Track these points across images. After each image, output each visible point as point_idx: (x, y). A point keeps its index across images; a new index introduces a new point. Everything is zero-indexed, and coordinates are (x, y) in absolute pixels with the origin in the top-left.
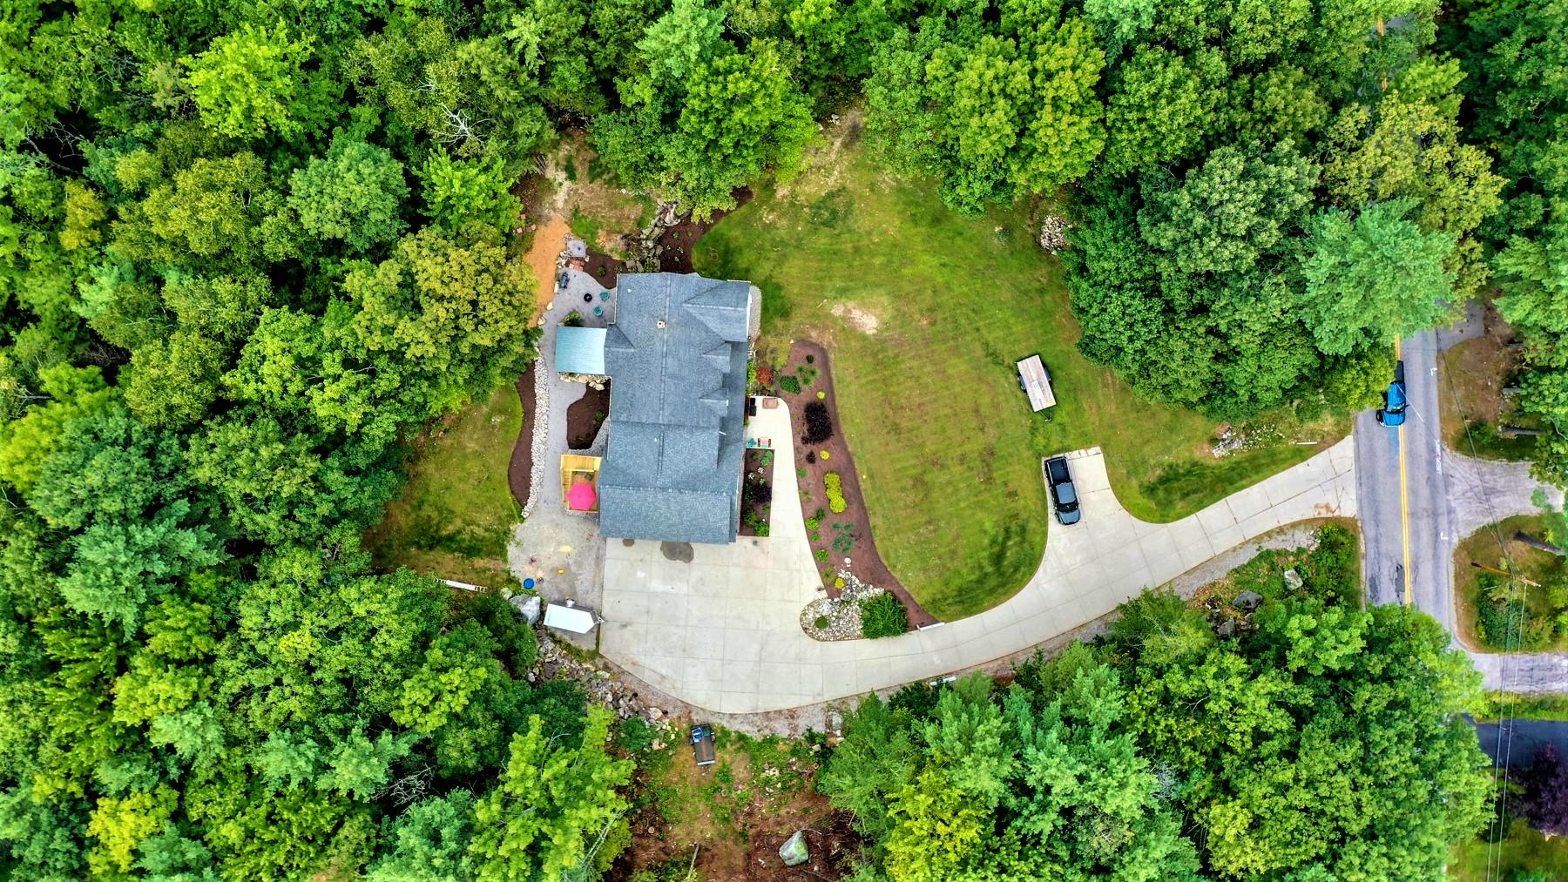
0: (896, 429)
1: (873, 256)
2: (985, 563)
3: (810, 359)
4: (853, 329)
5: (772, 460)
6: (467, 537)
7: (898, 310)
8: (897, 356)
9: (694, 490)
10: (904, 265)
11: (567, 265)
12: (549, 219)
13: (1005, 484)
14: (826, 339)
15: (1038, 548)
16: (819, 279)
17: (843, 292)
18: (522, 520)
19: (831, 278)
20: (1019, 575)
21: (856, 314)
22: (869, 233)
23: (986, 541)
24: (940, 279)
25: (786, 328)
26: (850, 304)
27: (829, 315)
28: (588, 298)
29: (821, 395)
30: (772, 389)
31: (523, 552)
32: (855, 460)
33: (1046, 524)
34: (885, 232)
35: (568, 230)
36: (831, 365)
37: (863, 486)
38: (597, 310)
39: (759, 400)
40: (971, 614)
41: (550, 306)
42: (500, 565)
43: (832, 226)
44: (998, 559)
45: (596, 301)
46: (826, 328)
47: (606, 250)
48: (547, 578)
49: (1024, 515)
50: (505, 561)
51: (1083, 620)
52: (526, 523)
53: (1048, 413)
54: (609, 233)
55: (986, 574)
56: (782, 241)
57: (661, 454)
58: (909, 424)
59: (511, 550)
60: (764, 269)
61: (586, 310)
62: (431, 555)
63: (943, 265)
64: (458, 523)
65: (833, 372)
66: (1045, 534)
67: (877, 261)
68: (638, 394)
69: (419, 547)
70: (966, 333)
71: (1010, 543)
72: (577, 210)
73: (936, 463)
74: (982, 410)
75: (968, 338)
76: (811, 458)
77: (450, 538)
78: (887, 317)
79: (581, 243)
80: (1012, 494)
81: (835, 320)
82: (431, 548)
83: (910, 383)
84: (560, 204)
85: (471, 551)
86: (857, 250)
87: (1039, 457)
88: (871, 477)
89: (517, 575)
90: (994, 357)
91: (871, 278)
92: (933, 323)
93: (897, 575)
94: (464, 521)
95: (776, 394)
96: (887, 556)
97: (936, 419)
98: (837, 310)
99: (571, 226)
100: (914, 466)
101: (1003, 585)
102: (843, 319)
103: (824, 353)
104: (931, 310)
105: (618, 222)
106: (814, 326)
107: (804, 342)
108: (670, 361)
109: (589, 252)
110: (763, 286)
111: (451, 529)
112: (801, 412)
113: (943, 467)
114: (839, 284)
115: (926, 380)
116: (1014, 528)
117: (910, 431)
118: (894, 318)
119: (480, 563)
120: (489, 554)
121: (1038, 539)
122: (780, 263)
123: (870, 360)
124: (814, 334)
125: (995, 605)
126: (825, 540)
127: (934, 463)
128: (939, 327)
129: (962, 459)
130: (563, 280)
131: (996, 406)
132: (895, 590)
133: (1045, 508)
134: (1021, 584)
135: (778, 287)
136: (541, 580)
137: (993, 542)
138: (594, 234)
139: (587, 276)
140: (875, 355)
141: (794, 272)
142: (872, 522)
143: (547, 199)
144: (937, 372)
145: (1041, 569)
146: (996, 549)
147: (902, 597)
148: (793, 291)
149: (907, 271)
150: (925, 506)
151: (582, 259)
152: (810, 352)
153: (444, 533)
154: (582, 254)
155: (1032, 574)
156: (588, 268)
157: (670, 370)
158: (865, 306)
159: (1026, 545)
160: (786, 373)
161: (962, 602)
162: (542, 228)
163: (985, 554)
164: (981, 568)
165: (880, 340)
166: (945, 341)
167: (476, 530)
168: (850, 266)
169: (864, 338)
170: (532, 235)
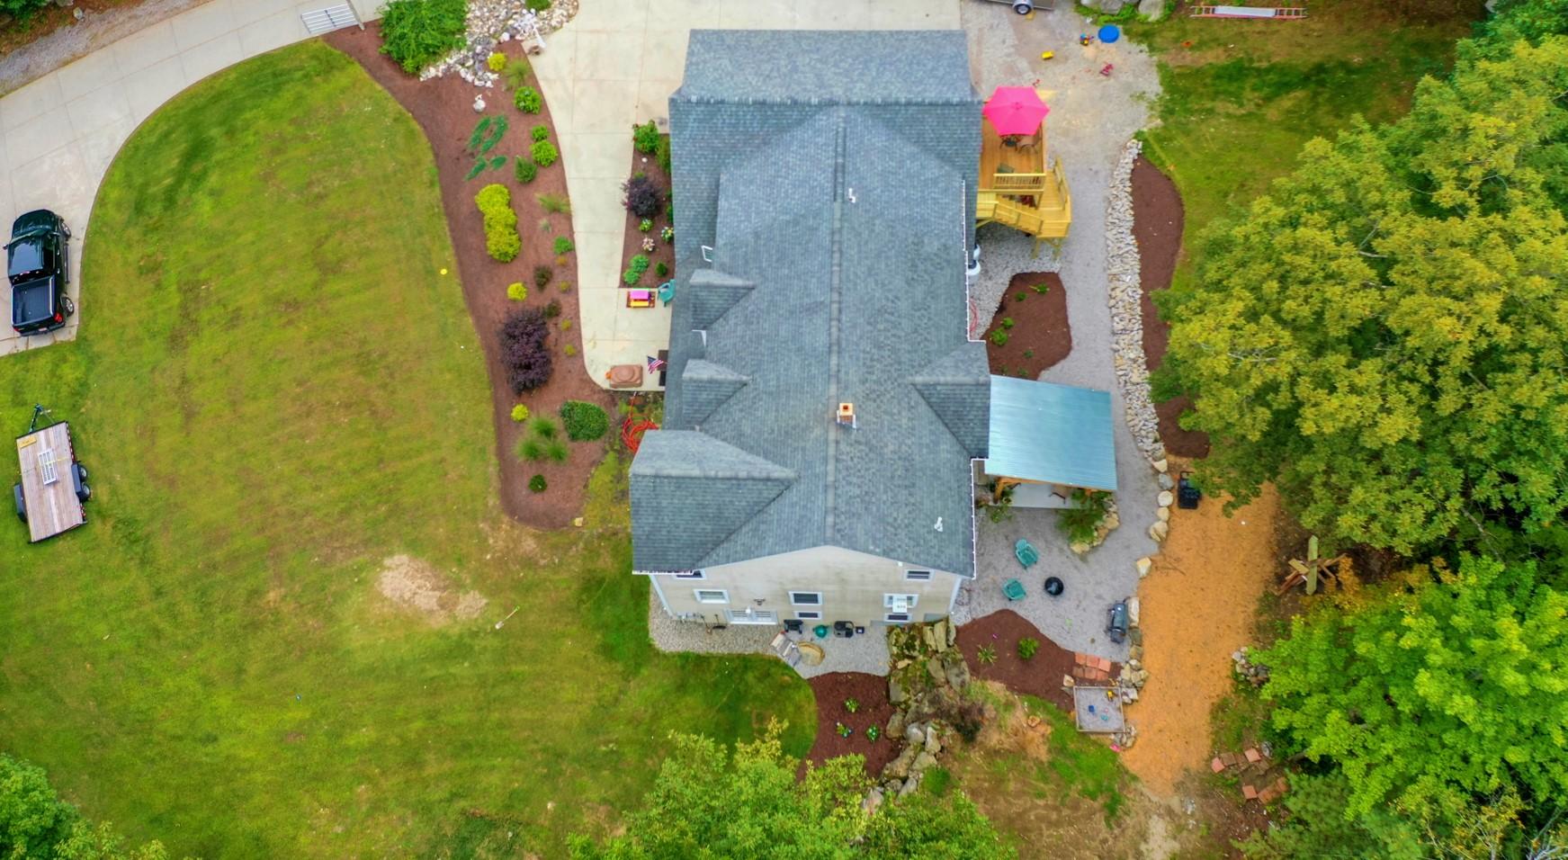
0: (364, 362)
1: (376, 746)
2: (221, 142)
3: (539, 484)
4: (437, 563)
5: (625, 266)
6: (1248, 94)
7: (331, 618)
8: (345, 513)
9: (762, 104)
10: (299, 731)
11: (1116, 669)
12: (1179, 787)
13: (159, 286)
14: (502, 536)
15: (118, 176)
16: (510, 678)
17: (459, 649)
18: (1138, 135)
19: (482, 682)
20: (163, 127)
21: (427, 599)
22: (377, 806)
23: (213, 180)
24: (223, 702)
25: (592, 552)
26: (440, 621)
27: (492, 592)
28: (1055, 587)
29: (519, 411)
30: (623, 408)
31: (1128, 86)
32: (460, 302)
33: (94, 218)
34: (338, 812)
35: (1126, 758)
36: (496, 483)
37: (449, 254)
38: (1028, 560)
39: (651, 382)
40: (263, 57)
41: (1144, 566)
42: (1169, 59)
43: (469, 817)
44: (197, 150)
45: (1033, 580)
46: (501, 562)
47: (1022, 706)
48: (1074, 46)
49: (134, 233)
50: (1161, 67)
51: (63, 72)
52: (1131, 131)
53: (39, 422)
54: (1020, 752)
55: (221, 124)
56: (596, 768)
57: (839, 170)
58: (336, 373)
59: (1153, 86)
60: (642, 693)
61: (1055, 558)
62: (1317, 56)
63: (211, 739)
64: (1272, 112)
65: (493, 469)
66: (101, 201)
67: (364, 735)
68: (899, 282)
69: (1345, 66)
70: (184, 585)
71: (168, 181)
72: (1112, 810)
73: (289, 306)
74: (178, 419)
75: (181, 572)
76: (543, 278)
77: (1284, 87)
78: (357, 598)
79: (1089, 723)
80: (151, 269)
81: (480, 582)
82: (1320, 69)
83: (323, 459)
84: (1158, 827)
85: (1236, 73)
86: (414, 762)
87: (81, 342)
88: (431, 273)
89: (1134, 47)
90: (132, 535)
91: (380, 689)
92: (255, 593)
93: (393, 106)
94: (1262, 119)
95: (612, 397)
96: (411, 134)
97: (276, 389)
98: (472, 604)
99: (1122, 771)
100: (338, 295)
101: (197, 110)
102: (458, 585)
103: (510, 506)
104: (254, 626)
105: (1000, 781)
106: (529, 562)
107: (552, 523)
108: (821, 340)
109: (1067, 702)
110: (645, 652)
111: (1287, 102)
112: (560, 367)
113: (277, 300)
114: (462, 669)
115: (286, 469)
116: (156, 210)
117: (336, 362)
118: (340, 597)
119: (1213, 57)
120: (1198, 73)
121: (114, 194)
122: (605, 709)
123: (408, 501)
124: (529, 544)
125: (215, 76)
126: (522, 129)
127: (294, 305)
128: (242, 588)
129: (234, 320)
130: (1119, 630)
131: (148, 432)
132: (400, 81)
133: (88, 248)
134: (162, 114)
135: (608, 651)
136: (1084, 41)
137: (199, 179)
138: (1059, 749)
139: (1065, 643)
140: (396, 511)
141: (569, 692)
142: (437, 191)
143: (1193, 840)
144: (260, 486)
145: (120, 141)
146: (197, 168)
147: (388, 70)
148: (573, 645)
149: (296, 714)
150: (323, 227)
151: (1080, 681)
152: (539, 502)
153: (1300, 94)
154: (1084, 697)
155: (138, 134)
156: (1066, 661)
157: (819, 320)
158: (408, 619)
159: (138, 180)
160: (593, 447)
161: (275, 75)
162: (1194, 763)
163: (218, 156)
164: (231, 133)
165: (377, 544)
166: (234, 559)
167: (1232, 108)
168: (432, 716)
169: (414, 547)
170: (1218, 747)
